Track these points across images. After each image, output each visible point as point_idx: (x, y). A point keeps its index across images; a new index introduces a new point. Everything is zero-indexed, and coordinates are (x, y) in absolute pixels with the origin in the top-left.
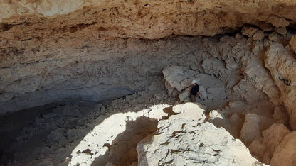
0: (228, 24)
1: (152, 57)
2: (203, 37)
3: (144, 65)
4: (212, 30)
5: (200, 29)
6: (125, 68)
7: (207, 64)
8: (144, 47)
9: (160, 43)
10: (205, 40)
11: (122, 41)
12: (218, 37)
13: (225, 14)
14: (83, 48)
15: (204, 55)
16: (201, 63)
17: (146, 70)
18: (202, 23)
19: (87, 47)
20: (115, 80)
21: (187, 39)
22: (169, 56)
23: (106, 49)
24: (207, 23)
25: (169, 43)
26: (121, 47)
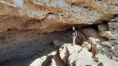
0: (68, 28)
1: (47, 39)
2: (62, 32)
3: (44, 42)
4: (65, 30)
5: (62, 30)
6: (37, 43)
7: (64, 39)
8: (45, 36)
9: (50, 34)
10: (63, 32)
11: (38, 34)
12: (66, 31)
13: (67, 26)
14: (25, 37)
15: (63, 37)
16: (63, 39)
17: (45, 43)
18: (62, 28)
19: (26, 36)
20: (33, 48)
21: (58, 32)
22: (52, 38)
23: (32, 37)
24: (63, 28)
25: (53, 34)
26: (37, 36)
